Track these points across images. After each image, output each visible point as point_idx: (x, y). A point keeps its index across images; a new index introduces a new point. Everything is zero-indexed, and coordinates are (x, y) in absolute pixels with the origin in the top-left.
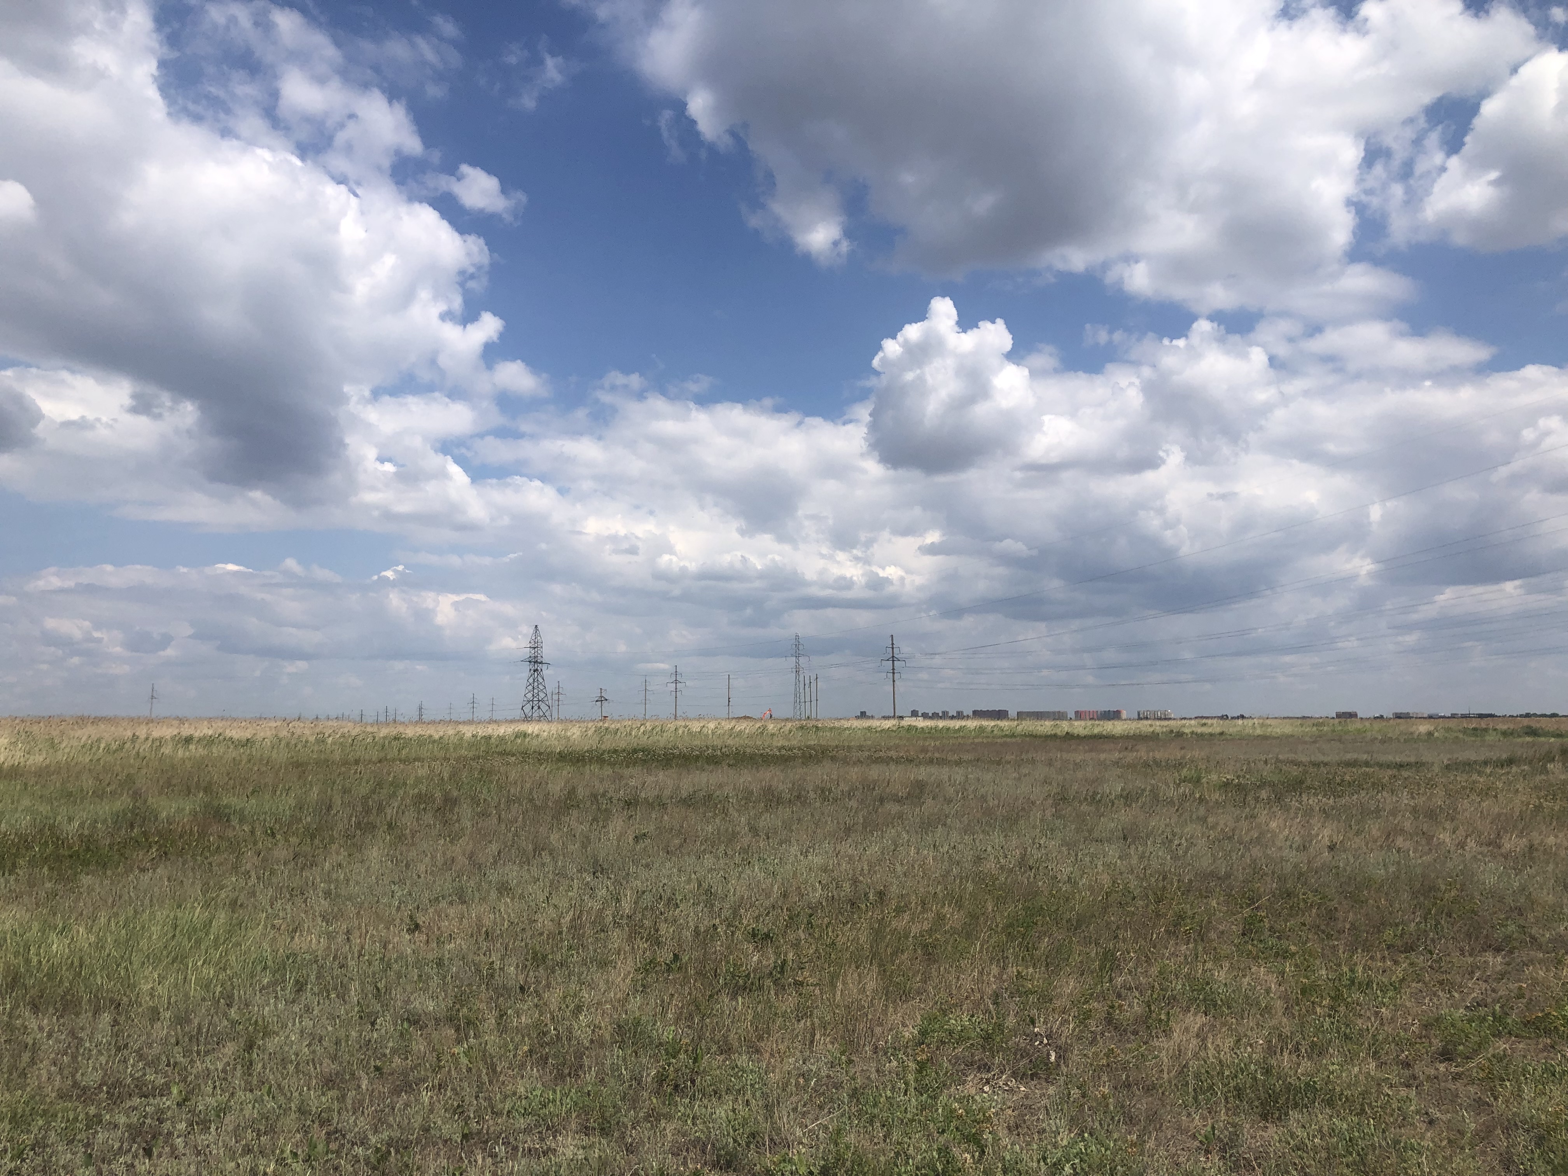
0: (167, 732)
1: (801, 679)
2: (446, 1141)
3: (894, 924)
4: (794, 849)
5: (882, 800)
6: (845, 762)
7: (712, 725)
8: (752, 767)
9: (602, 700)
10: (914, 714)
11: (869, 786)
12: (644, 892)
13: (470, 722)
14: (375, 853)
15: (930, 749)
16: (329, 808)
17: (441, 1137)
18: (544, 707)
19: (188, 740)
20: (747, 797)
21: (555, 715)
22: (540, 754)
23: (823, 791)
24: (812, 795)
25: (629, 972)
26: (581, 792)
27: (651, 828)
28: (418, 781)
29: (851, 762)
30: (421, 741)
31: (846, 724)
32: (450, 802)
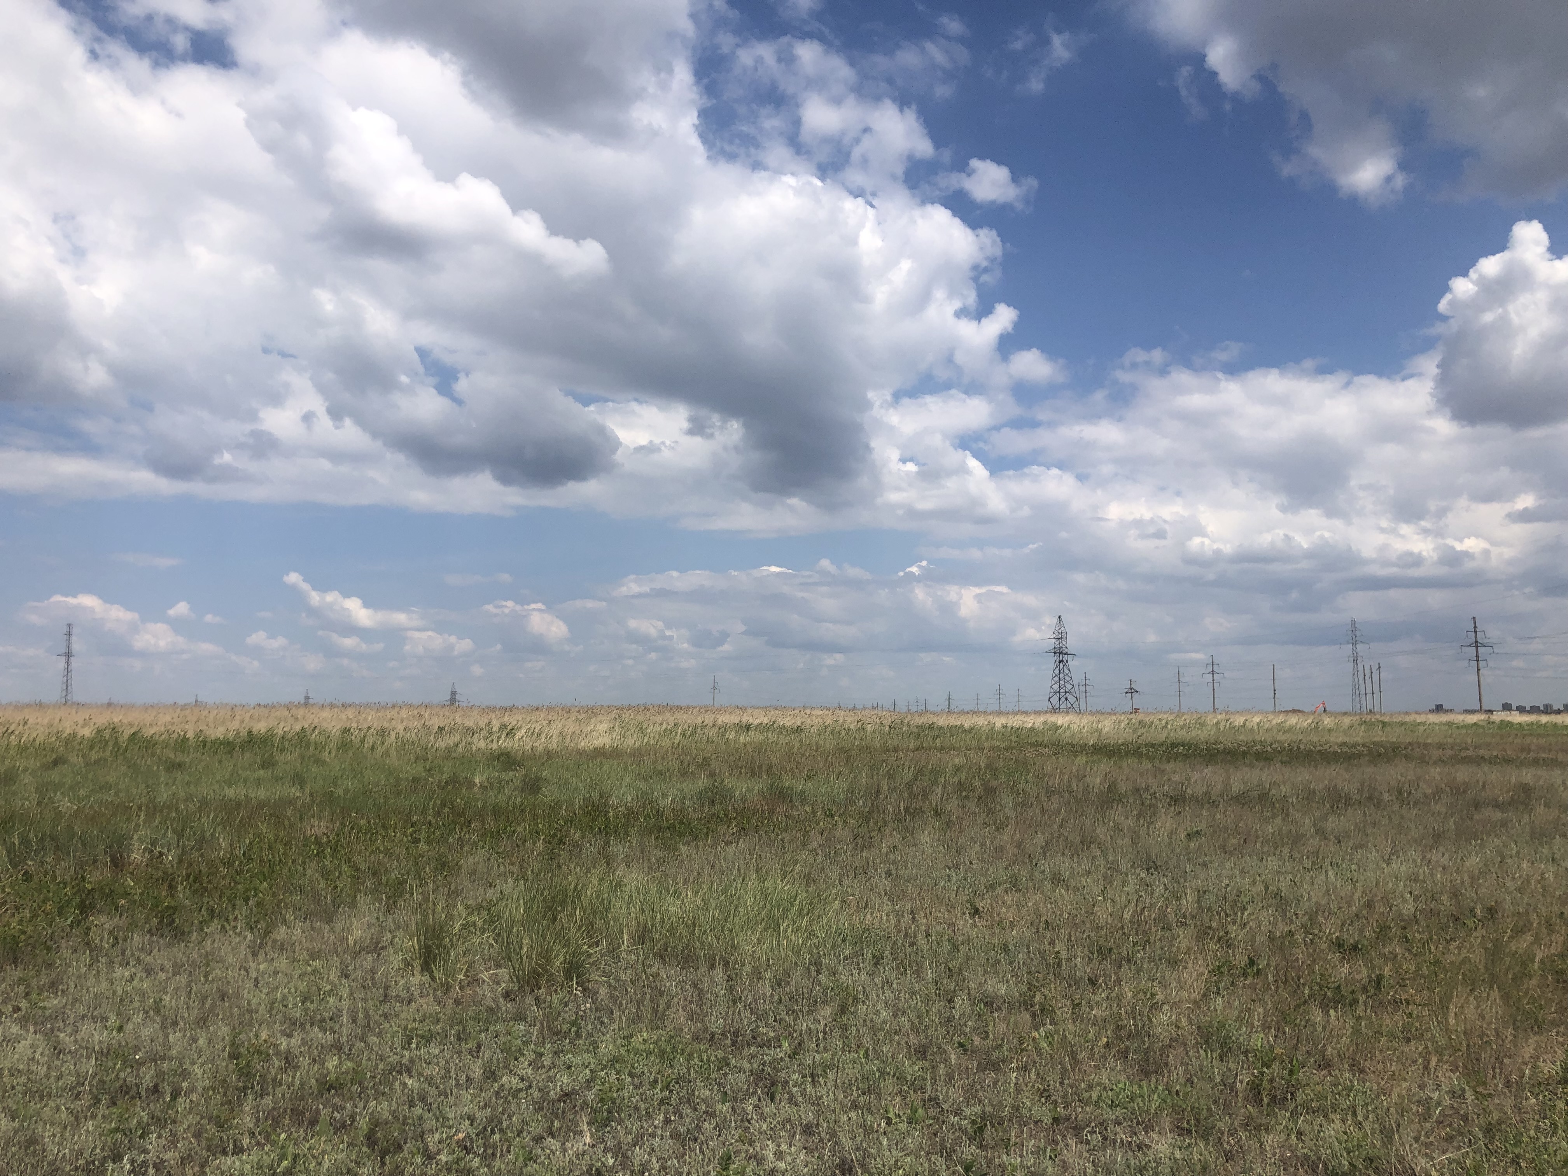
0: (731, 719)
1: (1360, 668)
2: (1036, 1122)
3: (1513, 946)
4: (1373, 855)
5: (1477, 806)
6: (1423, 761)
7: (1257, 719)
8: (1310, 765)
9: (1132, 691)
10: (1507, 707)
11: (1459, 790)
12: (1205, 892)
13: (1000, 713)
14: (925, 838)
15: (1533, 747)
16: (878, 793)
17: (1030, 1118)
18: (1071, 699)
19: (748, 727)
20: (1309, 796)
21: (1083, 707)
22: (1073, 746)
23: (1400, 793)
24: (1386, 797)
25: (1202, 974)
26: (1123, 787)
27: (1202, 826)
28: (958, 769)
29: (1431, 762)
30: (954, 730)
31: (1420, 719)
32: (990, 791)
